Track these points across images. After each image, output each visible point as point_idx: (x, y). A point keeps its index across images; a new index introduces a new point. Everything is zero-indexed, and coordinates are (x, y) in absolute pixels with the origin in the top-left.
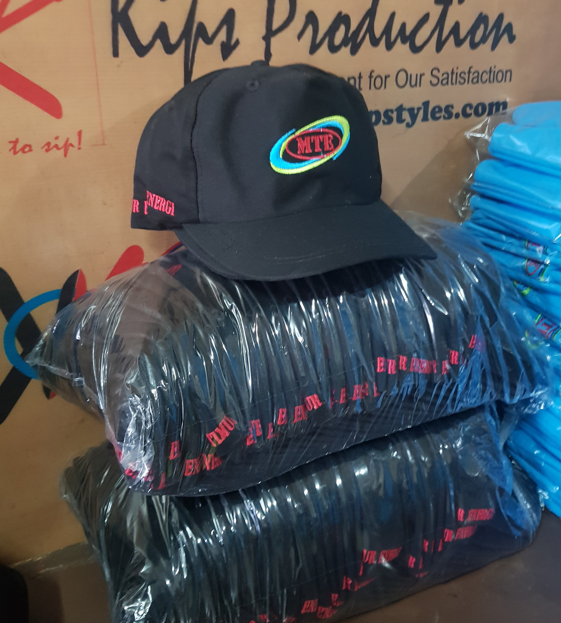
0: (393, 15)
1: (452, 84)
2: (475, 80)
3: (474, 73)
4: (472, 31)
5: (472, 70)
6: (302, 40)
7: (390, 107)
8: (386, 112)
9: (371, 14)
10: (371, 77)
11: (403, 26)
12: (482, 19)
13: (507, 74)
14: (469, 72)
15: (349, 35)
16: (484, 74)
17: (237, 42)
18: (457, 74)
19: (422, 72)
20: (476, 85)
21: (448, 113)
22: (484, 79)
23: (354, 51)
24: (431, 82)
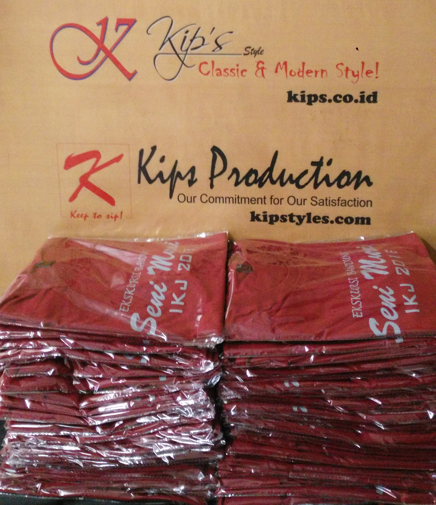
0: (284, 171)
1: (327, 205)
2: (344, 204)
3: (342, 201)
4: (339, 179)
5: (341, 199)
6: (230, 180)
7: (284, 214)
8: (282, 216)
9: (271, 169)
10: (271, 198)
11: (291, 176)
12: (345, 173)
13: (367, 203)
14: (339, 200)
15: (258, 178)
16: (350, 202)
17: (196, 180)
18: (330, 200)
19: (305, 198)
20: (345, 207)
21: (325, 220)
22: (350, 204)
23: (261, 186)
24: (311, 204)
